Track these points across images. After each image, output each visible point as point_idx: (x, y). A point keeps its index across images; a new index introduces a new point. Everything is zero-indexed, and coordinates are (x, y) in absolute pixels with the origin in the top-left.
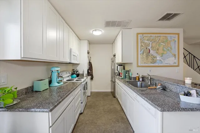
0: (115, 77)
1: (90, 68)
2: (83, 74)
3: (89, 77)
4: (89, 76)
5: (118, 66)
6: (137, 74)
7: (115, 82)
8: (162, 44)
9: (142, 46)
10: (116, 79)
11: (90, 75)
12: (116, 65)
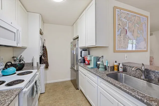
0: (77, 64)
1: (44, 53)
2: (33, 63)
3: (43, 66)
4: (42, 63)
5: (83, 52)
6: (116, 62)
7: (78, 71)
8: (137, 25)
9: (120, 25)
10: (80, 67)
11: (44, 63)
12: (80, 50)
